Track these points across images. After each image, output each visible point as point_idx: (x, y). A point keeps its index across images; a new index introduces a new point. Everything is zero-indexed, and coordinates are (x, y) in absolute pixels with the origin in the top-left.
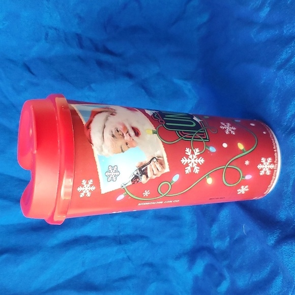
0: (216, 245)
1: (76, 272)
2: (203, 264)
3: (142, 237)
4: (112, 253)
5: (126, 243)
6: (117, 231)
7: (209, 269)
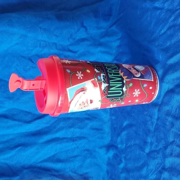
0: (119, 146)
1: (52, 154)
2: (113, 153)
3: (84, 138)
4: (70, 146)
5: (76, 140)
6: (72, 135)
7: (116, 156)
